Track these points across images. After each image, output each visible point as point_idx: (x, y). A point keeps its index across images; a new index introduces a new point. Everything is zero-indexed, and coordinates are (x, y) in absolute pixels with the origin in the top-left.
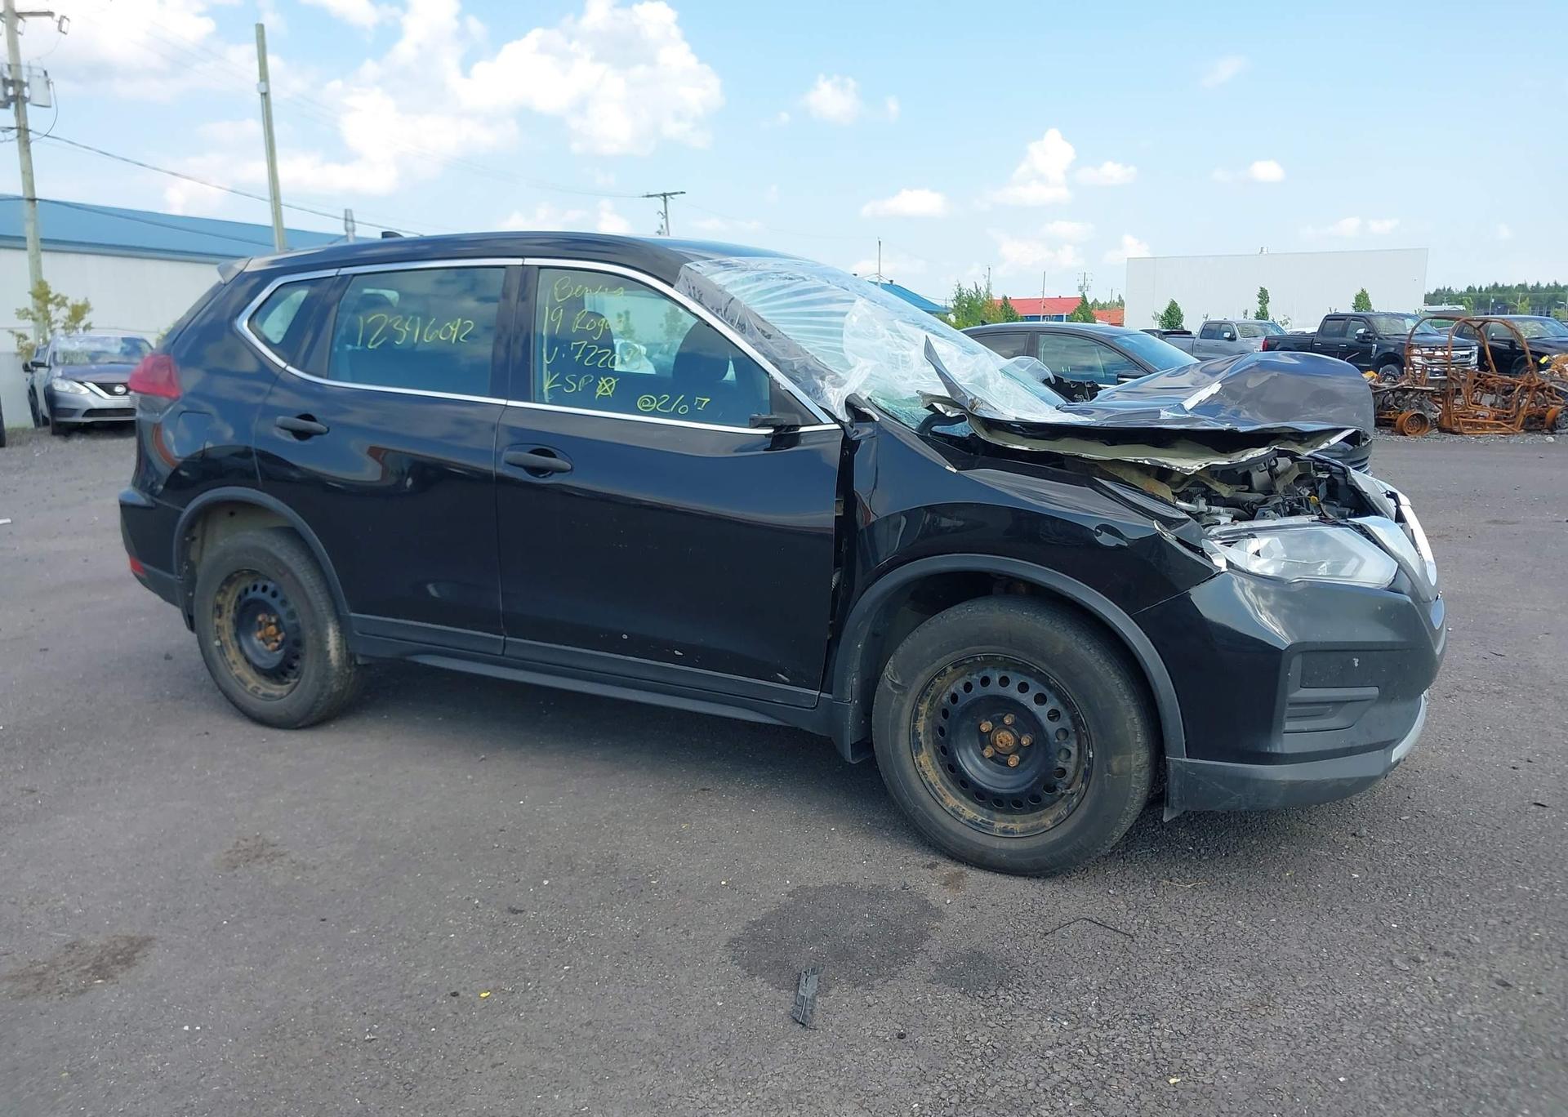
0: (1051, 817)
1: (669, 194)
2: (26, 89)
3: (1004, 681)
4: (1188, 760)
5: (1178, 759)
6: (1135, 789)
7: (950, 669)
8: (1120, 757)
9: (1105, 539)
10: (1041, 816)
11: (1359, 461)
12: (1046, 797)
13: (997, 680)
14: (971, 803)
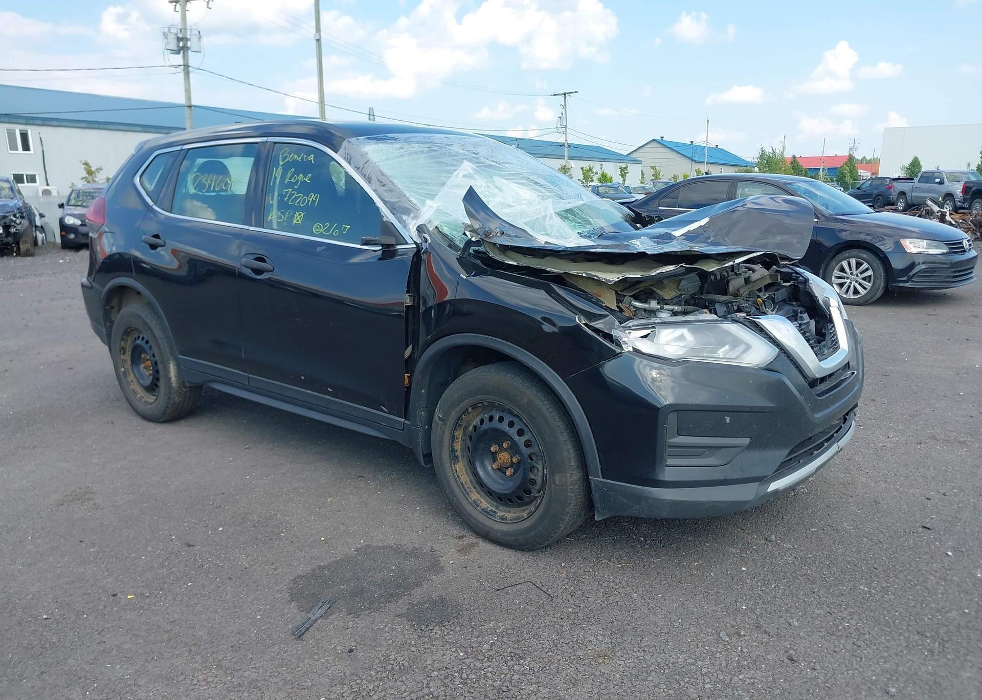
0: (527, 512)
1: (568, 93)
2: (189, 42)
3: (501, 419)
4: (602, 480)
5: (597, 479)
6: (572, 497)
7: (470, 409)
8: (560, 475)
9: (547, 328)
10: (524, 510)
11: (968, 269)
12: (526, 498)
13: (497, 418)
14: (487, 498)
